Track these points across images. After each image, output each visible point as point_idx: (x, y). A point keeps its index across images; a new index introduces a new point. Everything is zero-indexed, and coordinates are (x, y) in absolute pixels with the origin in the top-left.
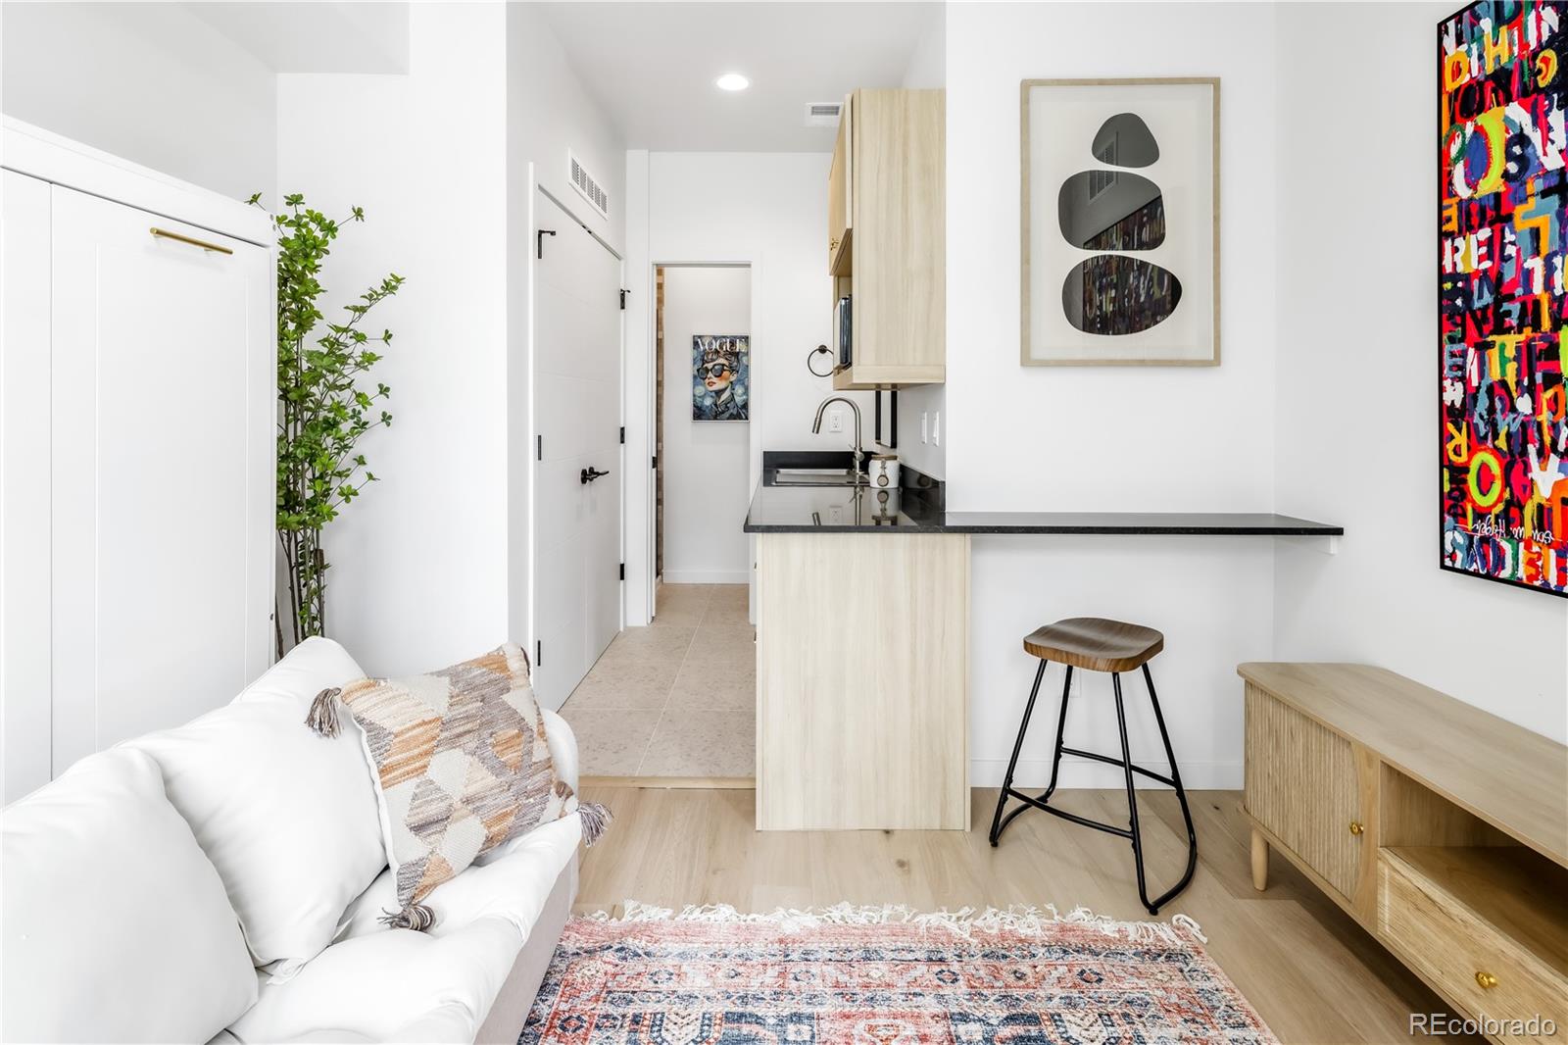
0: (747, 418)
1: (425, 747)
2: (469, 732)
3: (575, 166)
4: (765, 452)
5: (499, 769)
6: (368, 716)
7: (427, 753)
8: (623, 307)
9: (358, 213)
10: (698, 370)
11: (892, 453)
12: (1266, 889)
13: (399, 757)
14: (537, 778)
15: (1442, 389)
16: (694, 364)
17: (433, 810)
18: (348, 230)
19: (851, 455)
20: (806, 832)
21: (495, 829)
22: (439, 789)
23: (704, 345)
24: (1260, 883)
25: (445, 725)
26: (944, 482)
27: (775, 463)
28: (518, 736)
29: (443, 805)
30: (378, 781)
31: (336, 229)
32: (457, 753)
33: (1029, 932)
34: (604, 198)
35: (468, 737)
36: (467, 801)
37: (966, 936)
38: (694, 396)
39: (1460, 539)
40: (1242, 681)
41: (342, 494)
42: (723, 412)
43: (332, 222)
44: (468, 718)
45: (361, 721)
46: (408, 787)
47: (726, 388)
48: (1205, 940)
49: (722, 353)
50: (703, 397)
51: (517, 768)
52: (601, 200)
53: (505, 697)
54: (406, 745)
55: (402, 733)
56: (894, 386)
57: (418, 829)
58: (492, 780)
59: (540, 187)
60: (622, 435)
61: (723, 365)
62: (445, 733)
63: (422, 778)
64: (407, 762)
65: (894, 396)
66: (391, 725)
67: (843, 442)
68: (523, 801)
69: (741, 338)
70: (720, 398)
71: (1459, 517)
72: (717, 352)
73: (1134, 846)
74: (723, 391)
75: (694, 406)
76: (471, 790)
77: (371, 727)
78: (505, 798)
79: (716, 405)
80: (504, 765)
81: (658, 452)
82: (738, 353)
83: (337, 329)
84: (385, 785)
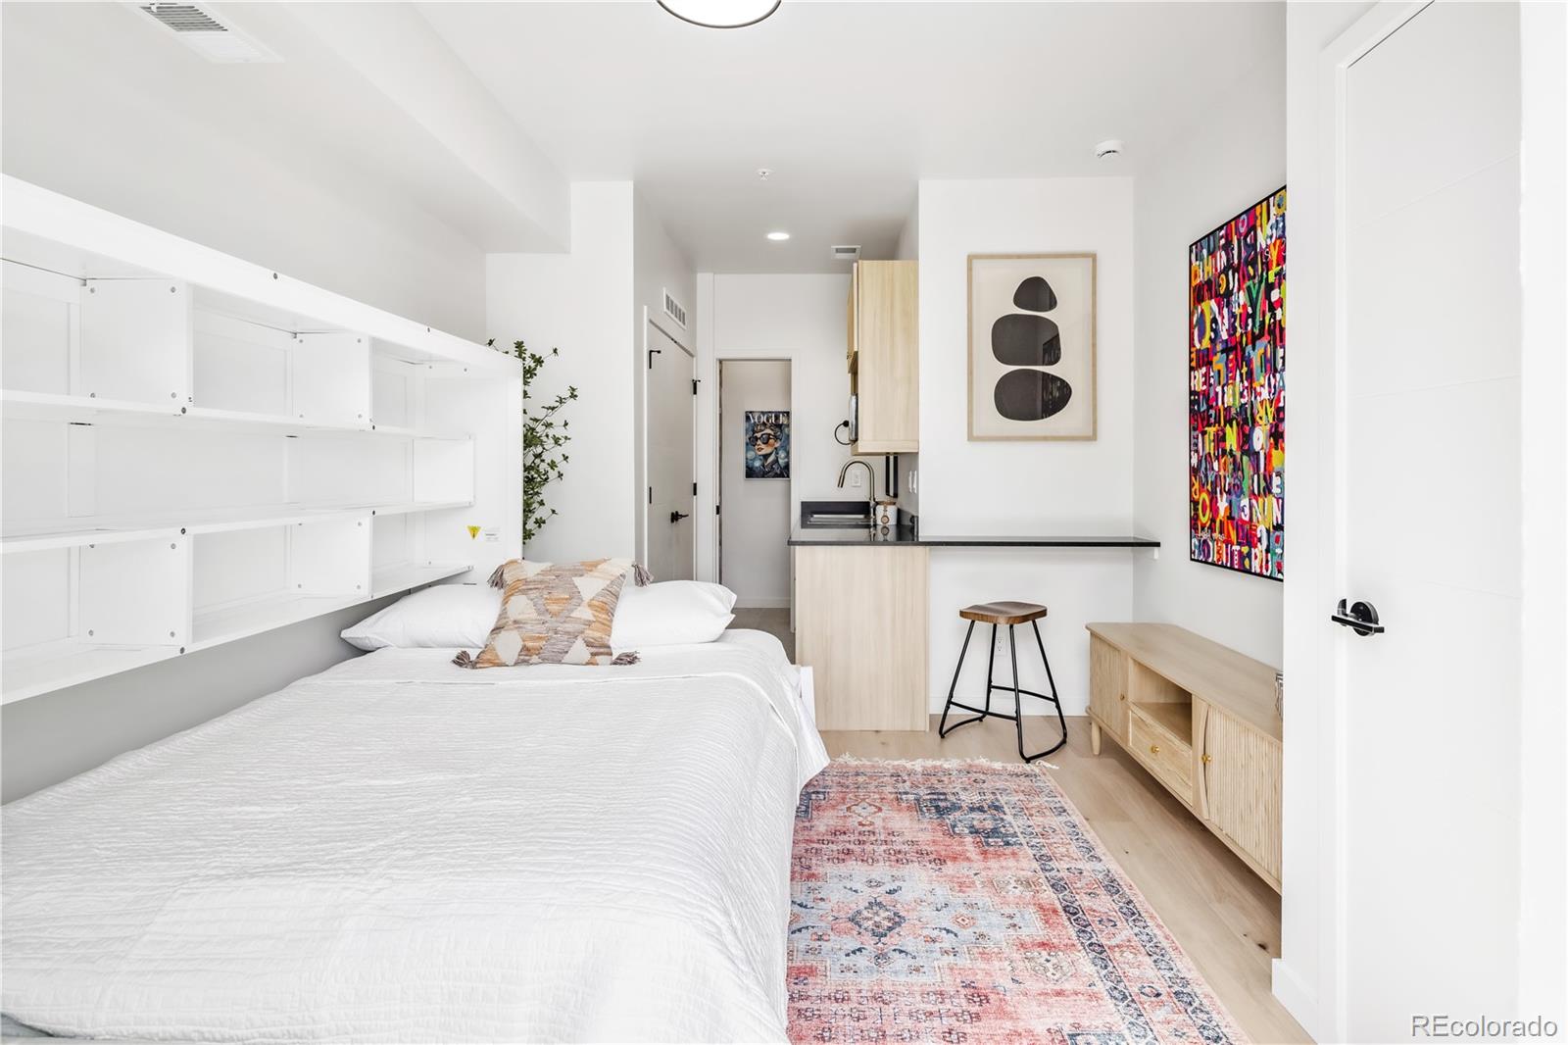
0: (788, 477)
3: (668, 298)
4: (802, 503)
8: (695, 393)
9: (555, 350)
10: (749, 439)
11: (894, 500)
12: (1100, 754)
15: (1190, 458)
16: (747, 433)
18: (549, 361)
19: (868, 503)
23: (754, 418)
24: (1096, 751)
26: (918, 518)
27: (810, 509)
31: (543, 361)
33: (951, 767)
34: (684, 314)
37: (916, 768)
38: (747, 459)
39: (1197, 543)
40: (1089, 632)
41: (536, 522)
42: (768, 472)
43: (541, 357)
47: (771, 454)
49: (769, 425)
52: (681, 316)
56: (895, 453)
59: (651, 321)
60: (695, 489)
61: (770, 434)
65: (896, 459)
67: (860, 496)
69: (783, 413)
70: (766, 460)
71: (1196, 529)
72: (764, 424)
73: (1017, 724)
74: (769, 455)
75: (747, 467)
79: (764, 466)
81: (720, 502)
82: (782, 425)
83: (536, 420)
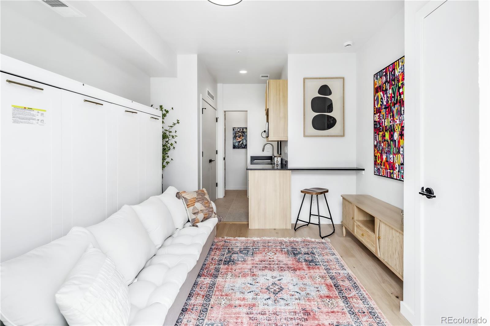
1: (194, 202)
2: (200, 200)
3: (208, 91)
4: (251, 156)
5: (205, 207)
6: (185, 197)
7: (194, 203)
8: (217, 122)
9: (172, 108)
10: (234, 136)
11: (280, 156)
12: (346, 236)
13: (190, 203)
14: (211, 209)
15: (374, 142)
16: (233, 134)
17: (196, 211)
18: (171, 112)
19: (272, 157)
20: (259, 229)
21: (205, 216)
22: (197, 208)
24: (344, 235)
25: (197, 199)
26: (288, 161)
27: (253, 158)
28: (208, 202)
29: (198, 211)
30: (187, 207)
31: (168, 112)
32: (199, 203)
33: (298, 240)
35: (200, 201)
36: (201, 211)
37: (287, 241)
38: (233, 142)
39: (376, 169)
40: (342, 197)
41: (166, 163)
42: (240, 147)
44: (200, 198)
45: (183, 197)
46: (192, 208)
48: (330, 241)
49: (240, 132)
50: (235, 143)
51: (208, 207)
52: (212, 97)
53: (205, 196)
54: (191, 201)
55: (190, 199)
56: (280, 141)
57: (194, 214)
58: (204, 208)
59: (203, 99)
60: (217, 152)
61: (241, 135)
62: (197, 200)
63: (194, 206)
64: (192, 204)
65: (281, 143)
66: (188, 198)
67: (269, 154)
68: (209, 212)
71: (376, 165)
72: (239, 131)
73: (319, 227)
74: (240, 141)
75: (233, 145)
76: (201, 209)
77: (185, 198)
78: (206, 211)
79: (239, 145)
80: (206, 206)
81: (225, 156)
83: (166, 130)
84: (188, 208)
